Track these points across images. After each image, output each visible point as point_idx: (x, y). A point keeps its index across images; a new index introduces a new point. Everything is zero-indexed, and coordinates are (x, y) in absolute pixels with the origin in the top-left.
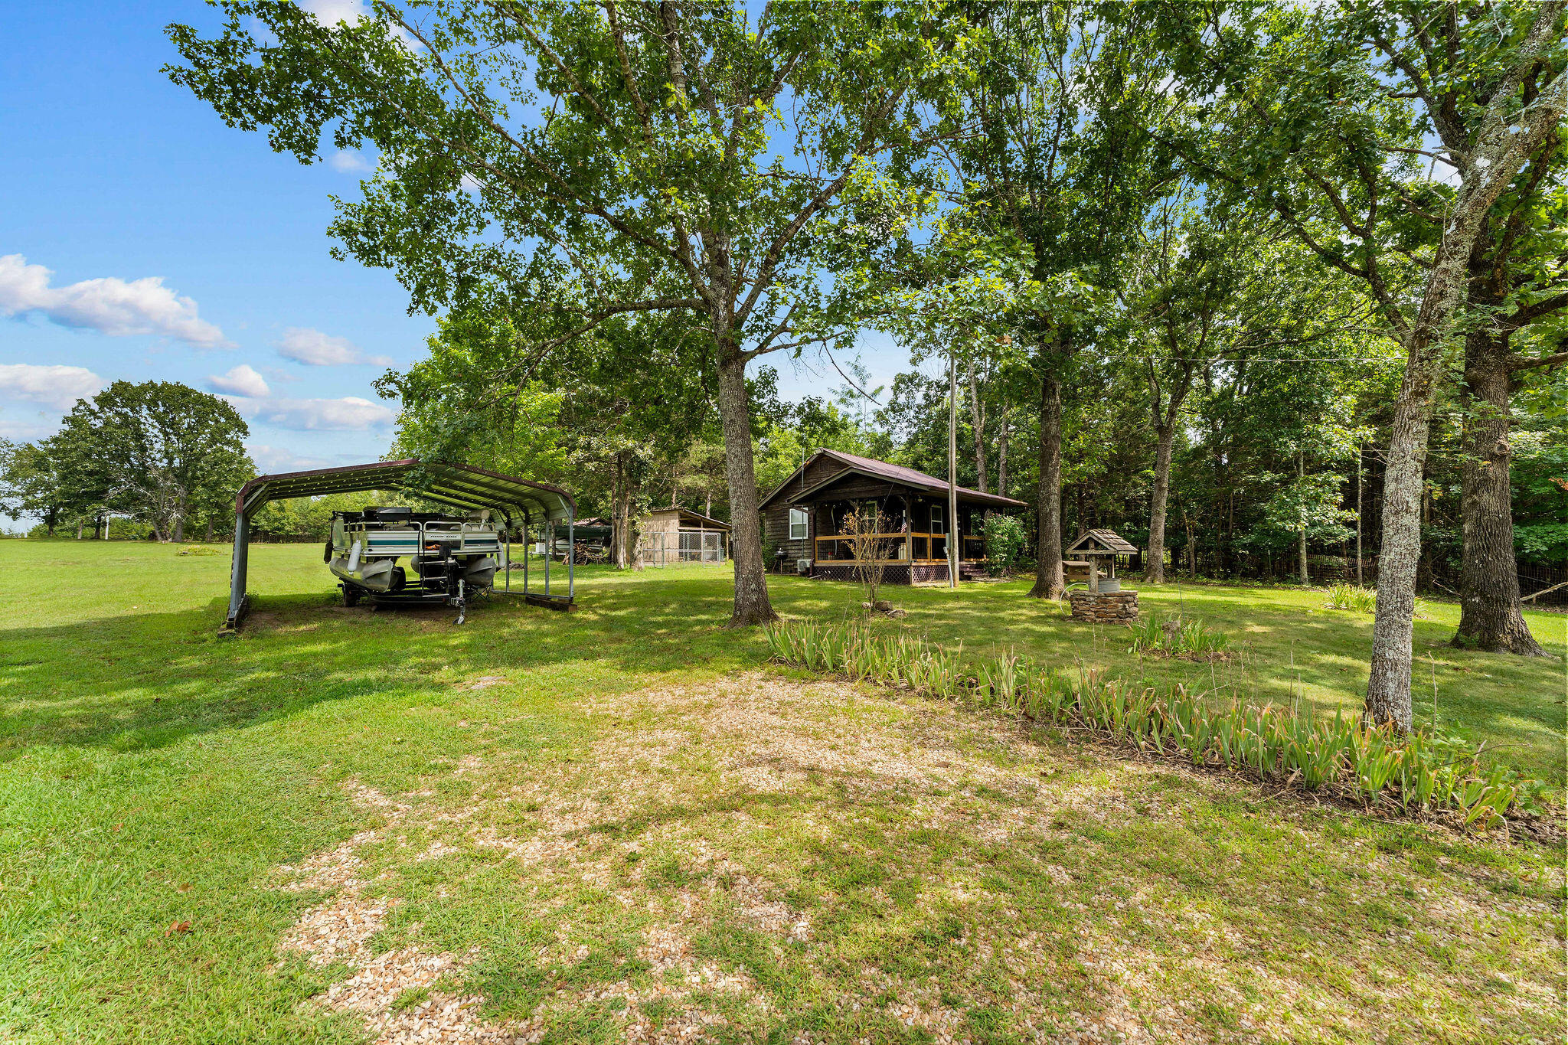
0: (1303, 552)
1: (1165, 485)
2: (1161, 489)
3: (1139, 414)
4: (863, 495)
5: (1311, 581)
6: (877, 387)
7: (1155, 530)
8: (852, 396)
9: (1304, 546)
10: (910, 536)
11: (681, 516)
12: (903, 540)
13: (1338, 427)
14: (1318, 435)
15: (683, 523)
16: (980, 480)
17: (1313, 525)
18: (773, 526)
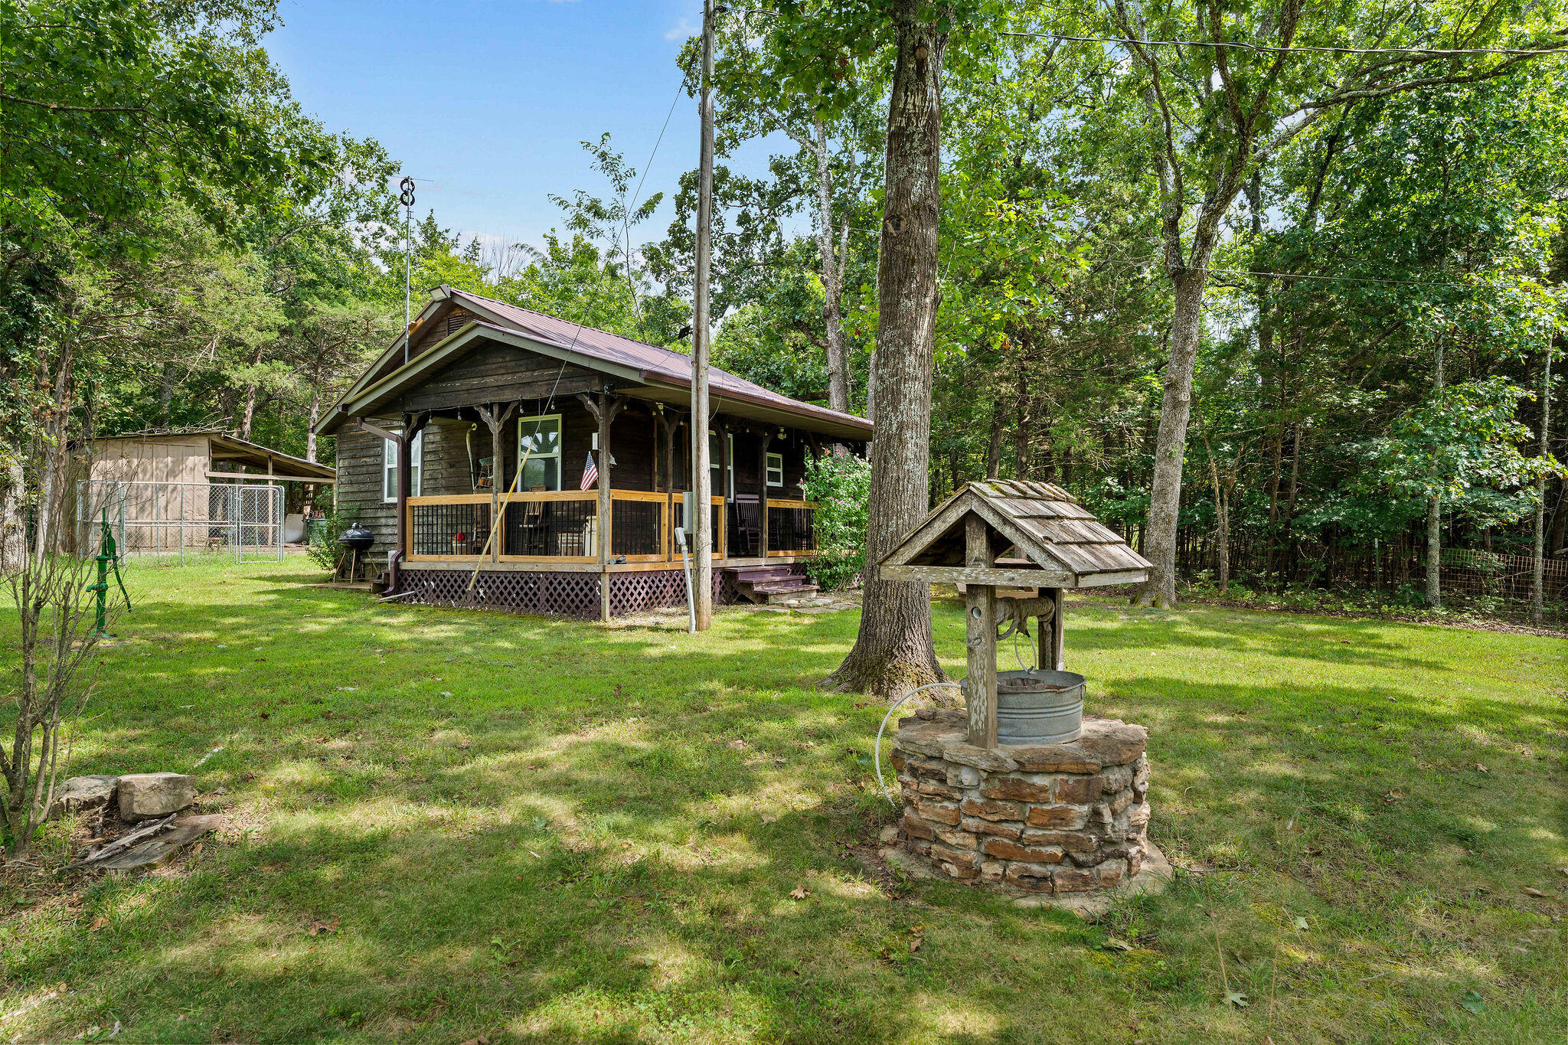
0: (1434, 541)
1: (1185, 397)
2: (1177, 404)
3: (1141, 252)
4: (507, 396)
5: (1448, 605)
6: (648, 196)
7: (1163, 493)
8: (599, 214)
9: (1435, 529)
10: (606, 498)
11: (215, 447)
12: (589, 508)
13: (1526, 280)
14: (1490, 295)
15: (215, 465)
16: (833, 388)
17: (1477, 484)
18: (352, 470)
